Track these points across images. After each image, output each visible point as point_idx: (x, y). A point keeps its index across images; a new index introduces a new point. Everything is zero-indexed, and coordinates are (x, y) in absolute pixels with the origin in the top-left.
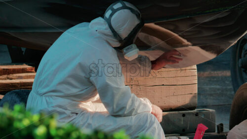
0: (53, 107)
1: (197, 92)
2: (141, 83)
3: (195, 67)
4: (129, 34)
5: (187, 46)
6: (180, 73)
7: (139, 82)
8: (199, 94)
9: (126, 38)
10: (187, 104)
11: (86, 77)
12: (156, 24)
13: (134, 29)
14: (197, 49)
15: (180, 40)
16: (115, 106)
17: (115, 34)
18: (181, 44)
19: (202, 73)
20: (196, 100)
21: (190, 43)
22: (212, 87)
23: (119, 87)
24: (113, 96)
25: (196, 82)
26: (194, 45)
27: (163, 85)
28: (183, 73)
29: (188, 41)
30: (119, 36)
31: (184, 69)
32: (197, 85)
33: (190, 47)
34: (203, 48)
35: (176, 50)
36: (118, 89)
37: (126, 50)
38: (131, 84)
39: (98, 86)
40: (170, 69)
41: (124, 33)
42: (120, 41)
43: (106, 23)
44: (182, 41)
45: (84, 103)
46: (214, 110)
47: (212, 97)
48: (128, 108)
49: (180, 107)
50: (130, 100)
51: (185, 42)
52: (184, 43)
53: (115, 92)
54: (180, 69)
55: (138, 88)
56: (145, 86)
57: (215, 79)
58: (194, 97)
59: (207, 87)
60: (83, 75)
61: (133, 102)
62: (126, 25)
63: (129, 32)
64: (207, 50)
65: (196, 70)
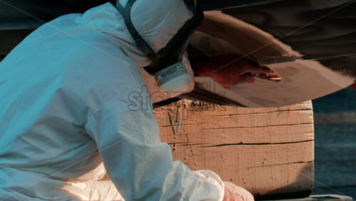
0: (6, 189)
1: (313, 158)
2: (193, 140)
3: (309, 104)
4: (170, 42)
5: (292, 59)
6: (276, 118)
7: (189, 137)
8: (317, 161)
9: (163, 49)
10: (293, 184)
11: (77, 123)
12: (225, 12)
13: (179, 31)
14: (313, 65)
15: (277, 45)
16: (137, 186)
17: (140, 42)
18: (279, 56)
19: (323, 115)
20: (312, 177)
21: (297, 54)
22: (346, 145)
23: (146, 144)
24: (133, 164)
25: (312, 136)
26: (306, 57)
27: (241, 143)
28: (283, 119)
29: (294, 49)
30: (147, 45)
31: (285, 108)
32: (313, 142)
33: (297, 61)
34: (326, 63)
35: (268, 69)
36: (144, 148)
37: (162, 76)
38: (173, 141)
39: (101, 143)
40: (256, 110)
41: (159, 38)
42: (150, 54)
43: (121, 16)
44: (281, 48)
45: (73, 184)
46: (350, 198)
47: (345, 168)
48: (164, 190)
49: (276, 190)
50: (171, 174)
51: (288, 49)
52: (286, 52)
53: (136, 154)
54: (276, 109)
55: (188, 151)
56: (202, 145)
57: (352, 129)
58: (307, 169)
59: (334, 146)
60: (69, 119)
61: (177, 177)
62: (163, 22)
63: (170, 38)
64: (334, 69)
65: (312, 112)
